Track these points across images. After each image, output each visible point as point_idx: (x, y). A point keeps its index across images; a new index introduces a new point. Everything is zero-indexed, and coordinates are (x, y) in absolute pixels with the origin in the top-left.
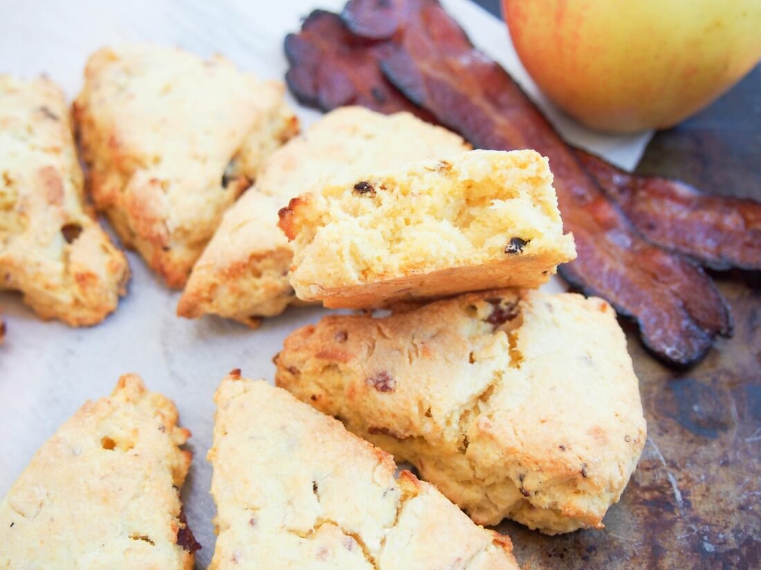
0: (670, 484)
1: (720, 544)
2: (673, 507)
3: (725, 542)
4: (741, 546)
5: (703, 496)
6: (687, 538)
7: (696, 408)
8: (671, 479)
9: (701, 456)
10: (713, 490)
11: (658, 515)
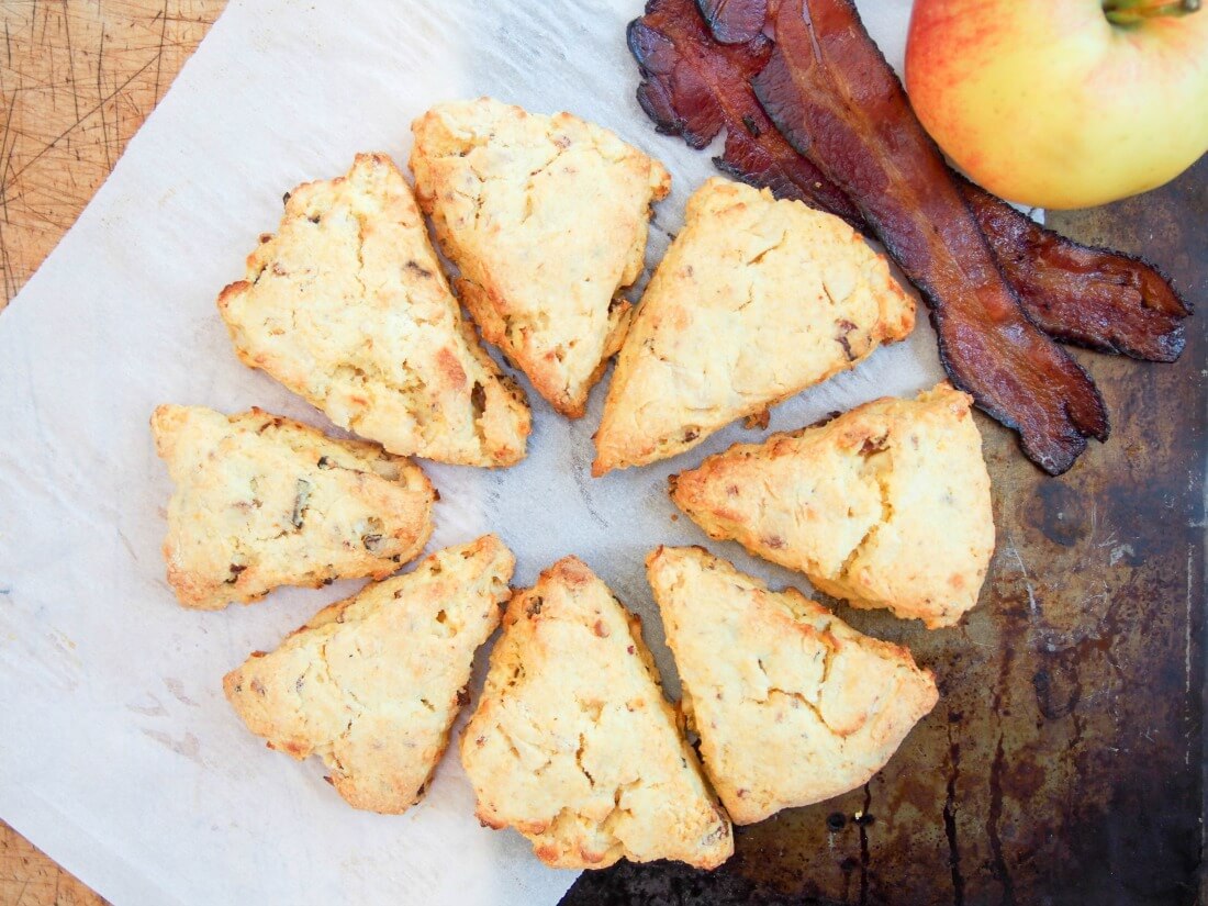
0: (1027, 593)
1: (1061, 644)
2: (1027, 615)
3: (1066, 642)
4: (1078, 644)
5: (1054, 602)
6: (1035, 641)
7: (1060, 515)
8: (1030, 589)
9: (1058, 565)
10: (1063, 597)
11: (1014, 622)
